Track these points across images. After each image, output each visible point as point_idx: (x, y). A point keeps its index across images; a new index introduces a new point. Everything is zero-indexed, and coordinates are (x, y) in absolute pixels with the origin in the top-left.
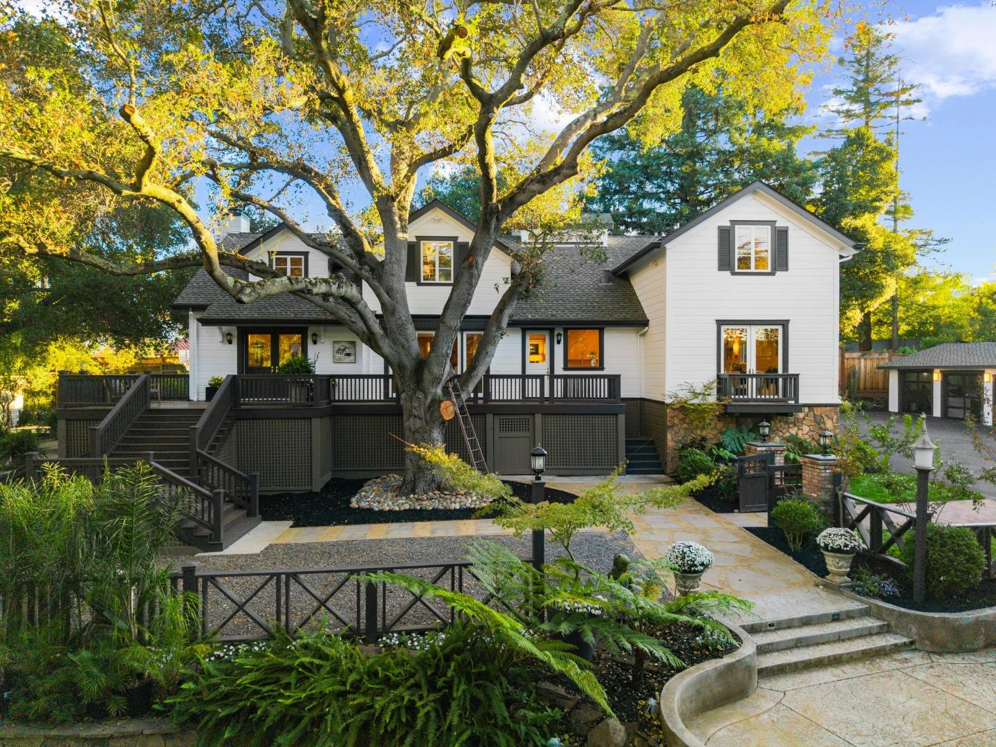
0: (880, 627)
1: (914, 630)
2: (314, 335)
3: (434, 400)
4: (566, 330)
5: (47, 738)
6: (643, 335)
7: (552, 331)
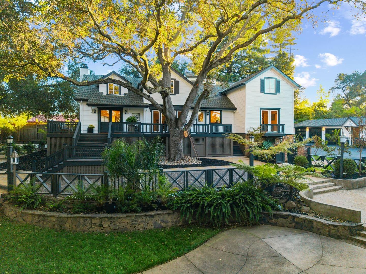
0: (334, 184)
1: (342, 184)
2: (126, 111)
3: (181, 131)
4: (210, 111)
5: (136, 216)
6: (234, 113)
7: (205, 111)
